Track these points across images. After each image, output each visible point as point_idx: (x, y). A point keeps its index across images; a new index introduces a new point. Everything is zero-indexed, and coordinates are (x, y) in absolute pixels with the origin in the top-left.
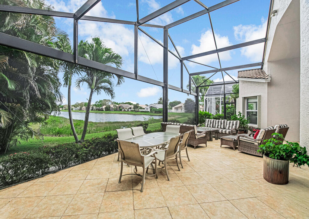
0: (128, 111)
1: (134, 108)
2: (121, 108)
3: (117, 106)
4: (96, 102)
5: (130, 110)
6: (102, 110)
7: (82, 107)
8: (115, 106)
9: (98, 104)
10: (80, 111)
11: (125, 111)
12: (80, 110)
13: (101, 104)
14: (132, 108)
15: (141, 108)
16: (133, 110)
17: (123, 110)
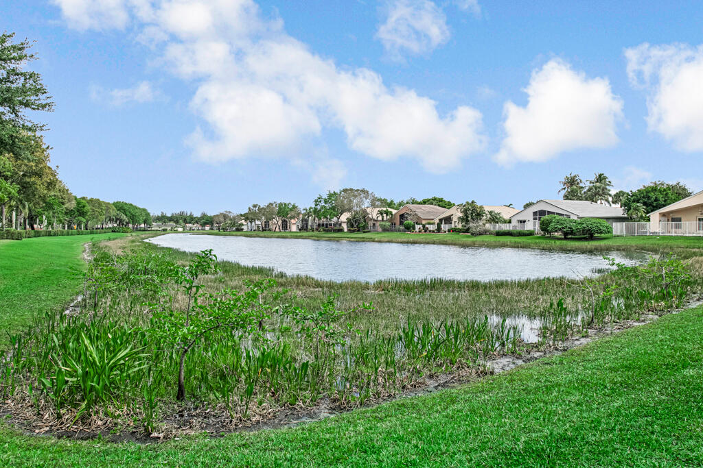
0: (439, 230)
1: (465, 219)
2: (409, 221)
3: (394, 212)
4: (316, 201)
5: (444, 227)
6: (337, 227)
7: (272, 219)
8: (387, 213)
9: (323, 207)
10: (262, 234)
11: (426, 230)
12: (263, 230)
13: (333, 208)
14: (455, 219)
15: (495, 219)
16: (460, 226)
17: (417, 227)
